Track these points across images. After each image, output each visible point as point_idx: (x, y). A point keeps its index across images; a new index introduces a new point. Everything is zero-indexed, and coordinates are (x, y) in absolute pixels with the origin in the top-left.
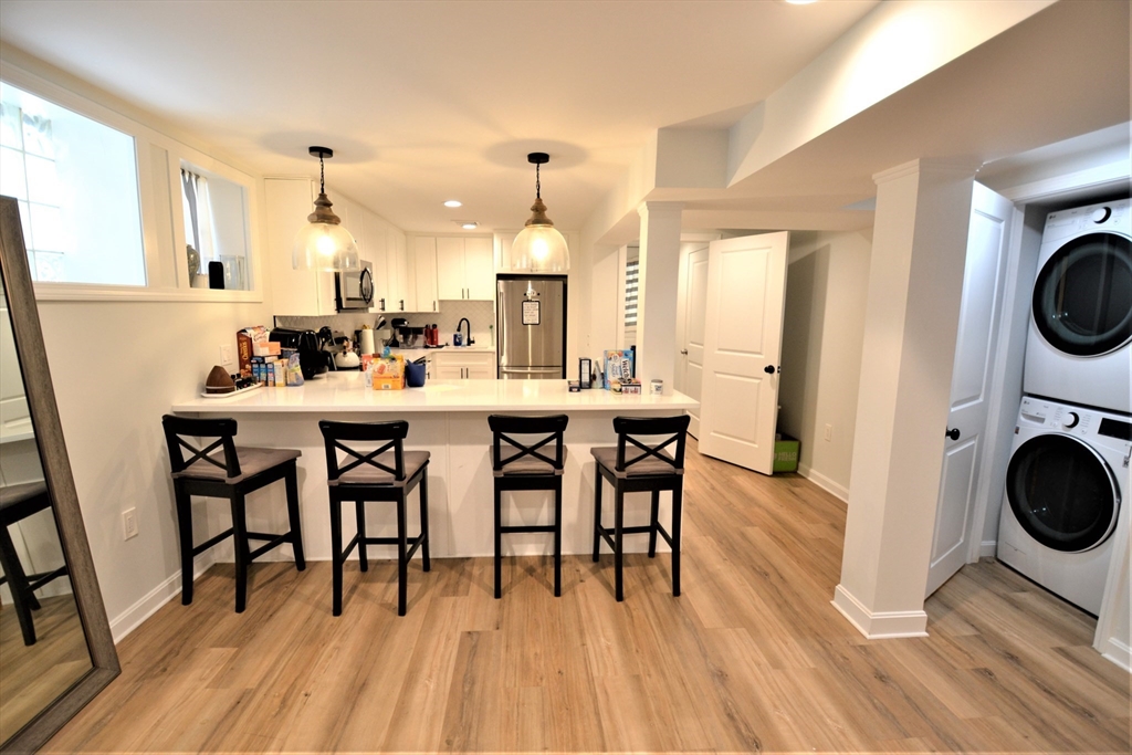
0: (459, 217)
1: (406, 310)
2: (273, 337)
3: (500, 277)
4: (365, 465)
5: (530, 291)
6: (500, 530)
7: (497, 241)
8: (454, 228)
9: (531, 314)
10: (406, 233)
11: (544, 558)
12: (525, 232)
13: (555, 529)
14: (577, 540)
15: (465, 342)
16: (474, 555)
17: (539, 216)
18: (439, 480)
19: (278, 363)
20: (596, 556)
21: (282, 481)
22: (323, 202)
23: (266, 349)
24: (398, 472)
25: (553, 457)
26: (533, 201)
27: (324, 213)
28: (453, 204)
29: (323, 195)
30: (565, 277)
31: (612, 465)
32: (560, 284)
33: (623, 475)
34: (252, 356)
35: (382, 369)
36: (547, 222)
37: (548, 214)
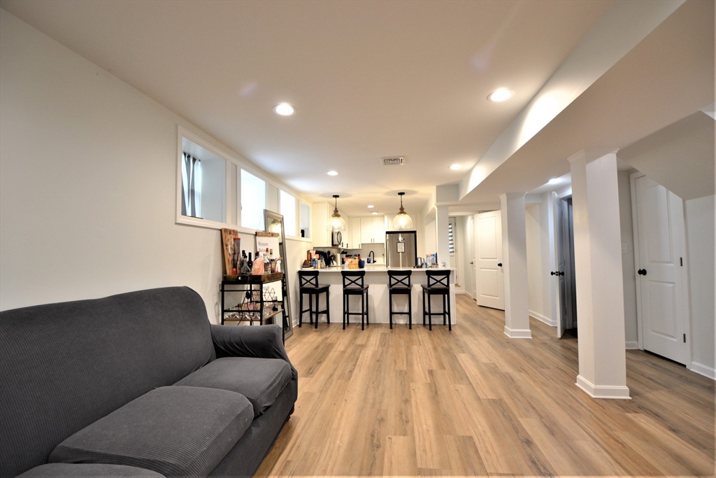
0: (371, 210)
1: (349, 248)
2: (316, 253)
3: (387, 233)
4: (353, 284)
5: (400, 239)
6: (391, 313)
7: (386, 218)
8: (369, 214)
9: (401, 248)
10: (348, 217)
11: (406, 324)
12: (398, 216)
13: (409, 313)
14: (417, 317)
15: (372, 261)
16: (382, 322)
17: (402, 211)
18: (371, 296)
19: (319, 261)
20: (424, 324)
21: (325, 293)
22: (336, 211)
23: (315, 257)
24: (362, 286)
25: (407, 283)
26: (400, 207)
27: (336, 214)
28: (371, 206)
29: (336, 209)
30: (415, 232)
31: (426, 287)
32: (413, 234)
33: (430, 288)
34: (311, 259)
35: (352, 262)
36: (405, 213)
37: (405, 211)
